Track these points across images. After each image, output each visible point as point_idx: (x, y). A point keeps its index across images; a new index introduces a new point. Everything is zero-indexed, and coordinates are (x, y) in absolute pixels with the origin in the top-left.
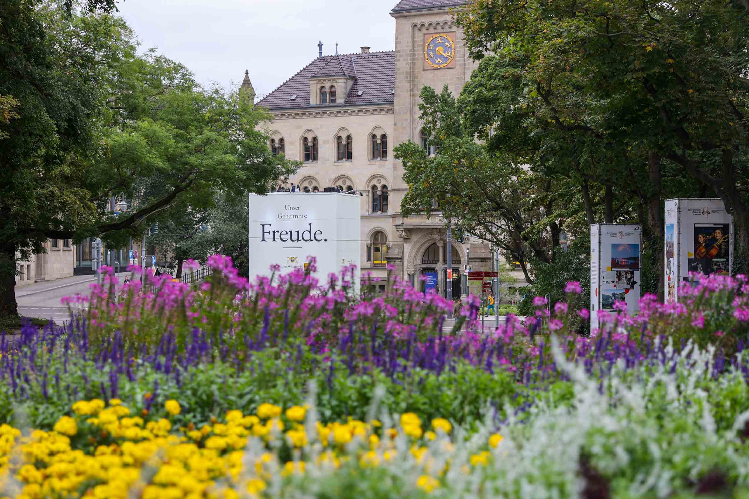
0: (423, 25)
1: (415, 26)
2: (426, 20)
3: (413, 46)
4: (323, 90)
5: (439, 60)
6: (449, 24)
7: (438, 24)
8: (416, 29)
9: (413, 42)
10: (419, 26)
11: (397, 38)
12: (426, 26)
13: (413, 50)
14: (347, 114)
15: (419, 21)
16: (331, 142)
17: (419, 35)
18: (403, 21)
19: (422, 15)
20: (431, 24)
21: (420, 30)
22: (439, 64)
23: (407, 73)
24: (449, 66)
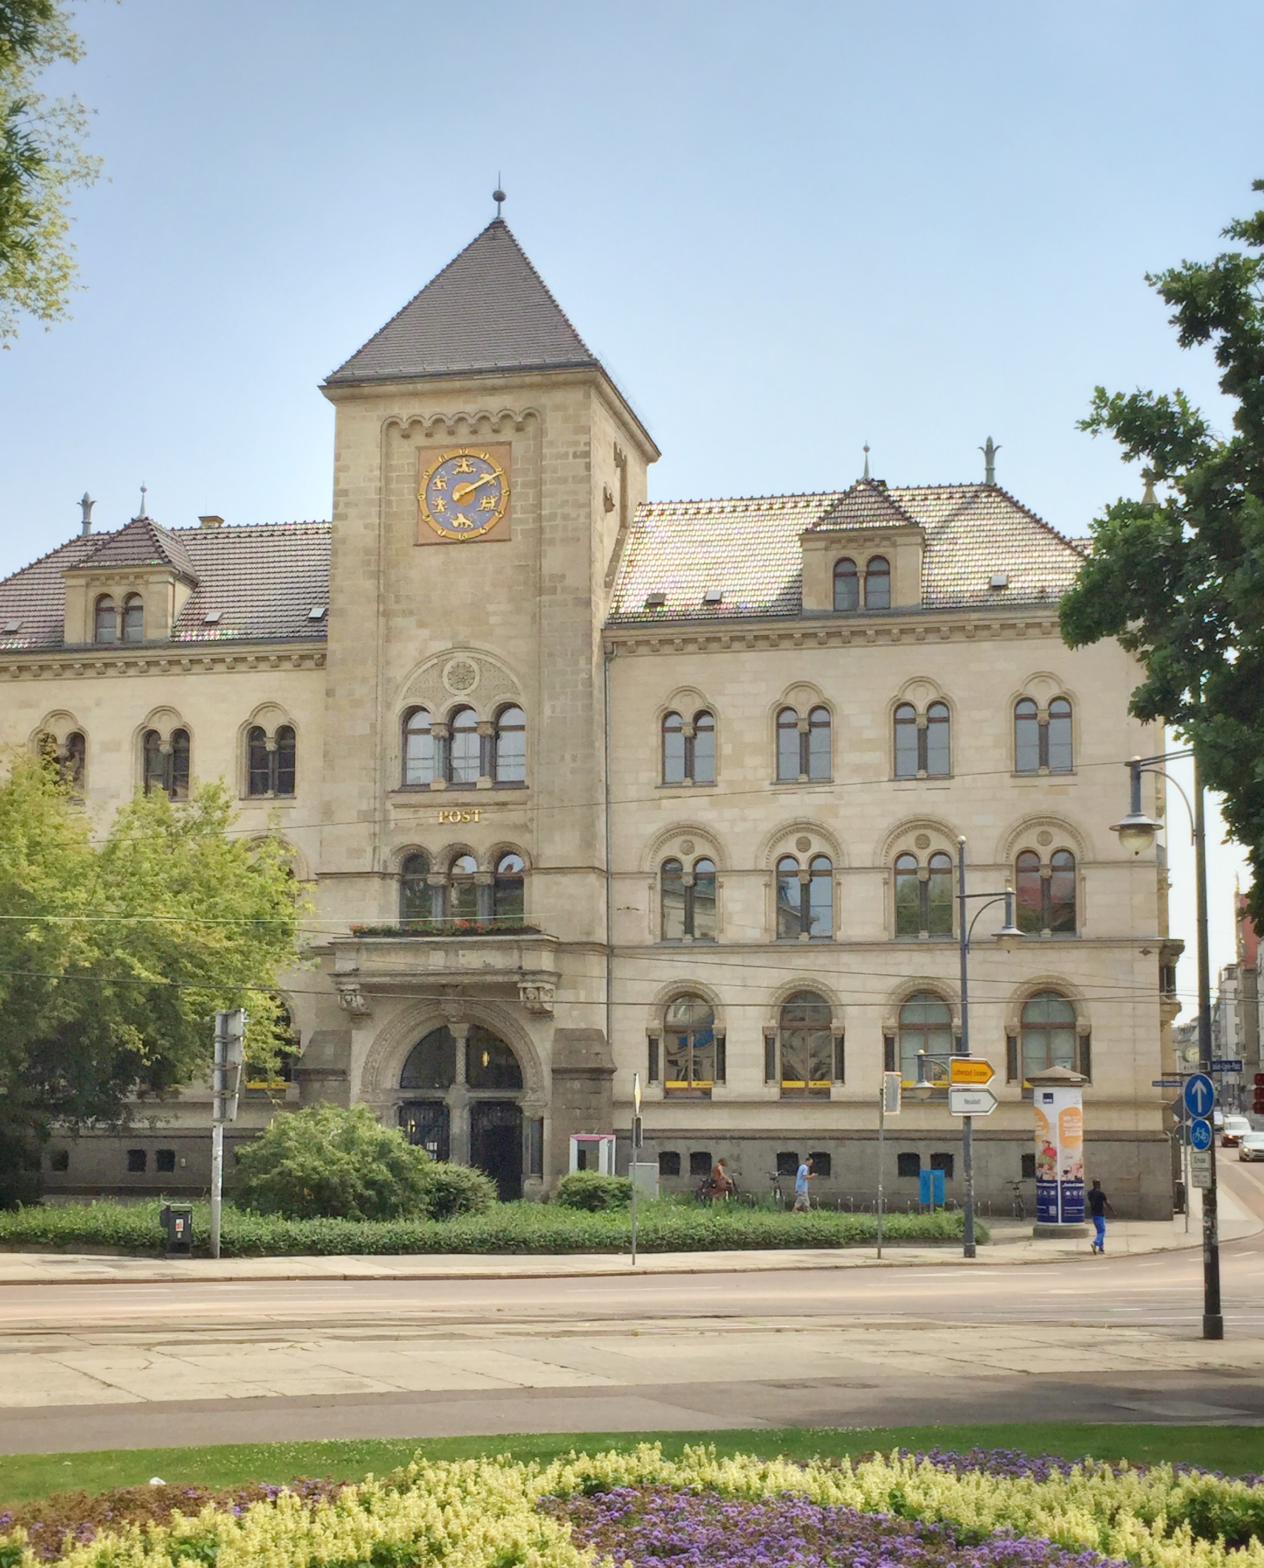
0: (416, 423)
1: (393, 424)
2: (427, 410)
3: (388, 481)
4: (106, 604)
5: (462, 519)
6: (494, 420)
7: (461, 419)
8: (395, 433)
9: (386, 468)
10: (404, 425)
11: (337, 458)
12: (427, 423)
13: (385, 489)
14: (176, 669)
15: (404, 411)
16: (126, 746)
17: (404, 452)
18: (357, 410)
19: (415, 394)
20: (439, 421)
21: (406, 436)
22: (462, 528)
23: (367, 552)
24: (492, 536)
